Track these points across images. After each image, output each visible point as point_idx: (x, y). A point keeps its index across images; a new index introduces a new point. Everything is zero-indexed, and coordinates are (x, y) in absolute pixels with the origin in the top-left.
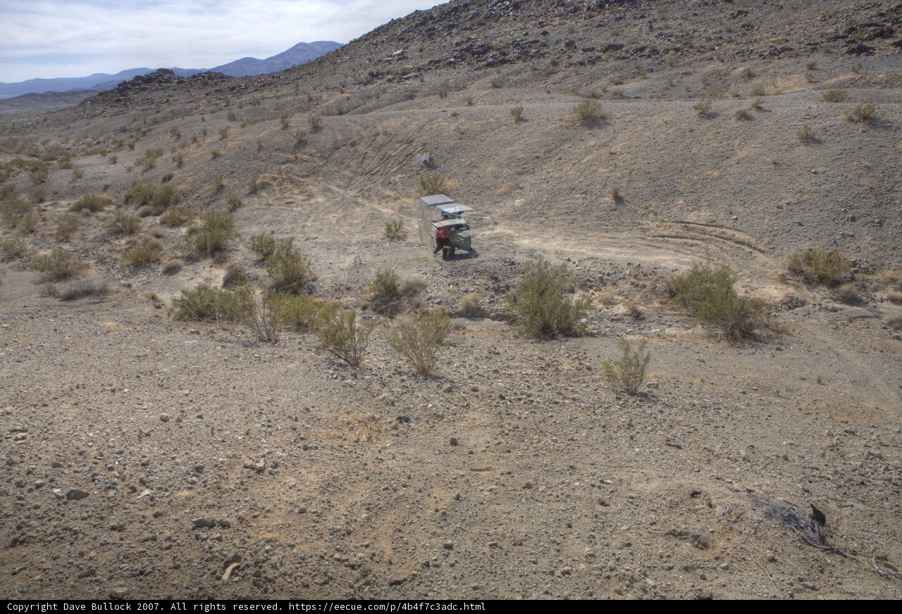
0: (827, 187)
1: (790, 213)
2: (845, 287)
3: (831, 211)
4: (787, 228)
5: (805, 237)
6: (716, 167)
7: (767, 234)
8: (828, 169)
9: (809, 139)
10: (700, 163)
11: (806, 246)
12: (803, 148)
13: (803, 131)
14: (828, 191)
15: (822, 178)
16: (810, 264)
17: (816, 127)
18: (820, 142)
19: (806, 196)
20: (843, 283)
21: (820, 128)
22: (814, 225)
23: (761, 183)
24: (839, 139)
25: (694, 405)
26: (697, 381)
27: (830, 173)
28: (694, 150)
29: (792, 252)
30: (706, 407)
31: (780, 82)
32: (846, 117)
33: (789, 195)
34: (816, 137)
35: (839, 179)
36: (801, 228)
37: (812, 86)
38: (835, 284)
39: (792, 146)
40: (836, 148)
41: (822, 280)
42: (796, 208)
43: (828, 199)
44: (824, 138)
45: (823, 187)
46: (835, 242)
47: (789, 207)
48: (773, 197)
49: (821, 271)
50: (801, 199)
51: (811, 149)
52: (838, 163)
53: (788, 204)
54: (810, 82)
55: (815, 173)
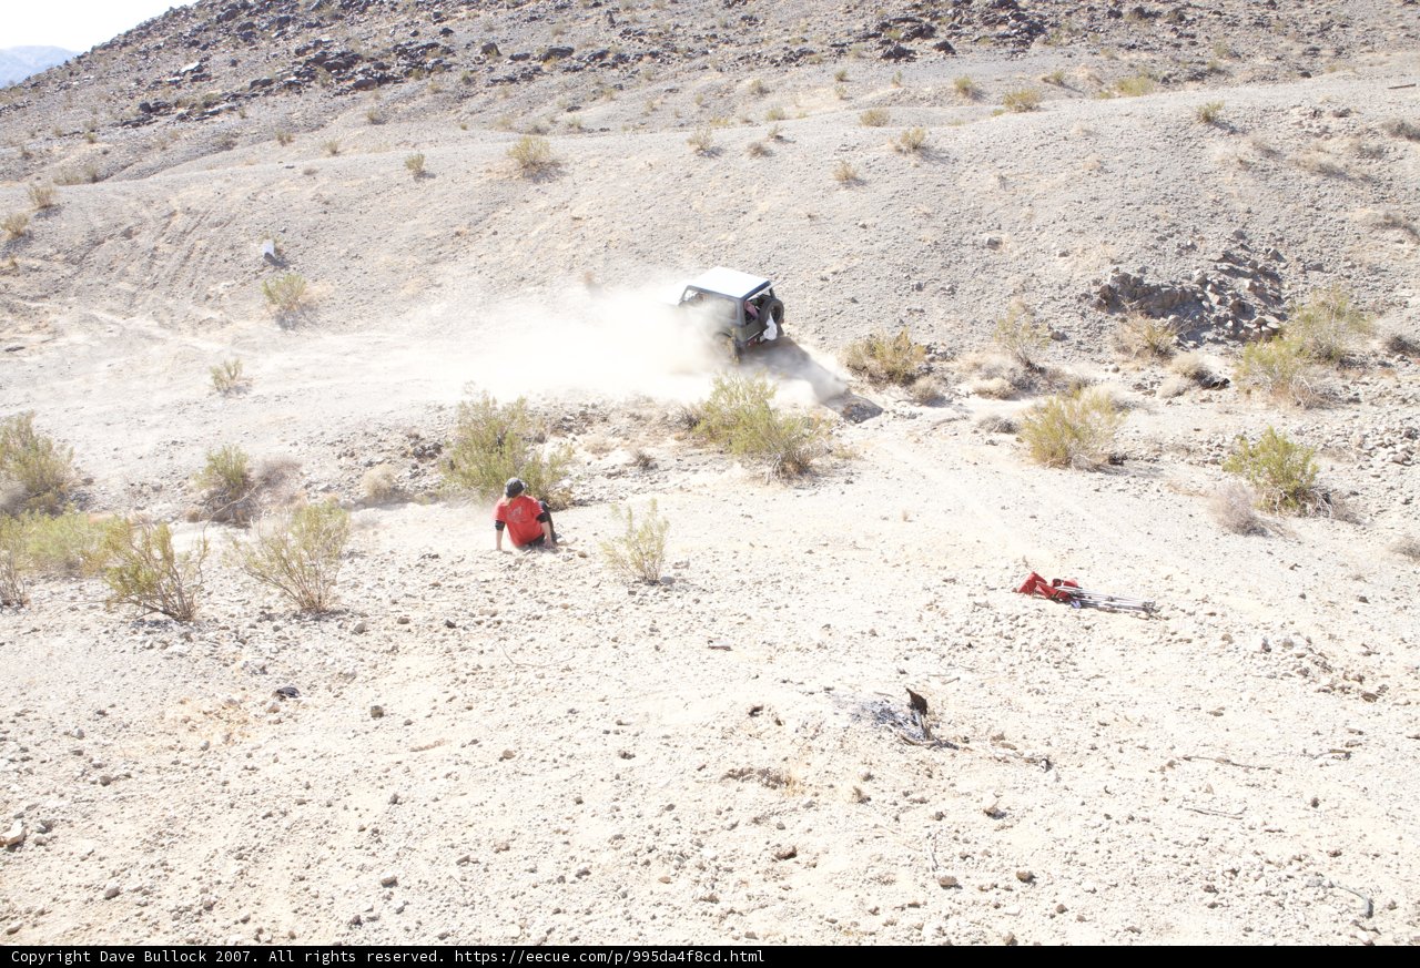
0: (881, 245)
1: (839, 286)
2: (921, 383)
3: (890, 278)
4: (839, 308)
5: (863, 318)
6: (730, 227)
7: (812, 320)
8: (879, 220)
9: (850, 180)
10: (706, 224)
11: (865, 331)
12: (843, 192)
13: (840, 168)
14: (884, 251)
15: (872, 233)
16: (873, 356)
17: (856, 163)
18: (862, 183)
19: (856, 261)
20: (919, 376)
21: (861, 164)
22: (872, 299)
23: (795, 246)
24: (887, 177)
25: (743, 583)
26: (743, 547)
27: (882, 226)
28: (696, 205)
29: (849, 340)
30: (760, 583)
31: (803, 99)
32: (892, 146)
33: (834, 260)
34: (859, 176)
35: (894, 233)
36: (855, 305)
37: (845, 104)
38: (909, 380)
39: (828, 190)
40: (886, 190)
41: (892, 376)
42: (846, 279)
43: (884, 262)
44: (868, 177)
45: (876, 245)
46: (901, 321)
47: (836, 278)
48: (813, 265)
49: (889, 364)
50: (850, 265)
51: (853, 193)
52: (891, 211)
53: (835, 273)
54: (842, 98)
55: (864, 226)
